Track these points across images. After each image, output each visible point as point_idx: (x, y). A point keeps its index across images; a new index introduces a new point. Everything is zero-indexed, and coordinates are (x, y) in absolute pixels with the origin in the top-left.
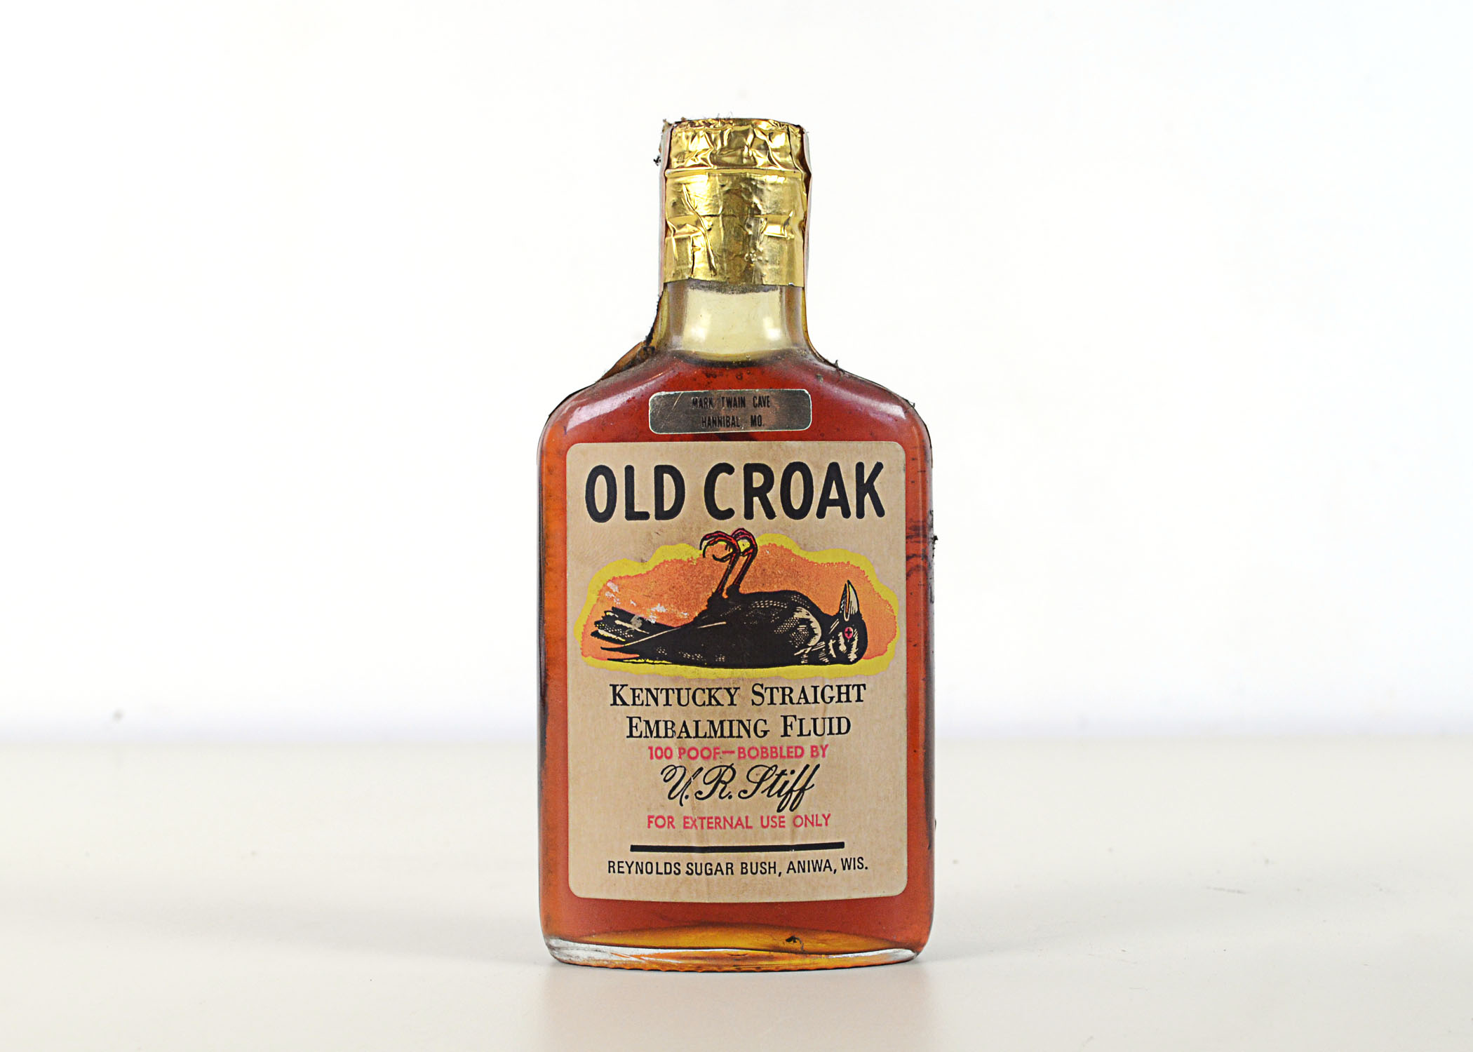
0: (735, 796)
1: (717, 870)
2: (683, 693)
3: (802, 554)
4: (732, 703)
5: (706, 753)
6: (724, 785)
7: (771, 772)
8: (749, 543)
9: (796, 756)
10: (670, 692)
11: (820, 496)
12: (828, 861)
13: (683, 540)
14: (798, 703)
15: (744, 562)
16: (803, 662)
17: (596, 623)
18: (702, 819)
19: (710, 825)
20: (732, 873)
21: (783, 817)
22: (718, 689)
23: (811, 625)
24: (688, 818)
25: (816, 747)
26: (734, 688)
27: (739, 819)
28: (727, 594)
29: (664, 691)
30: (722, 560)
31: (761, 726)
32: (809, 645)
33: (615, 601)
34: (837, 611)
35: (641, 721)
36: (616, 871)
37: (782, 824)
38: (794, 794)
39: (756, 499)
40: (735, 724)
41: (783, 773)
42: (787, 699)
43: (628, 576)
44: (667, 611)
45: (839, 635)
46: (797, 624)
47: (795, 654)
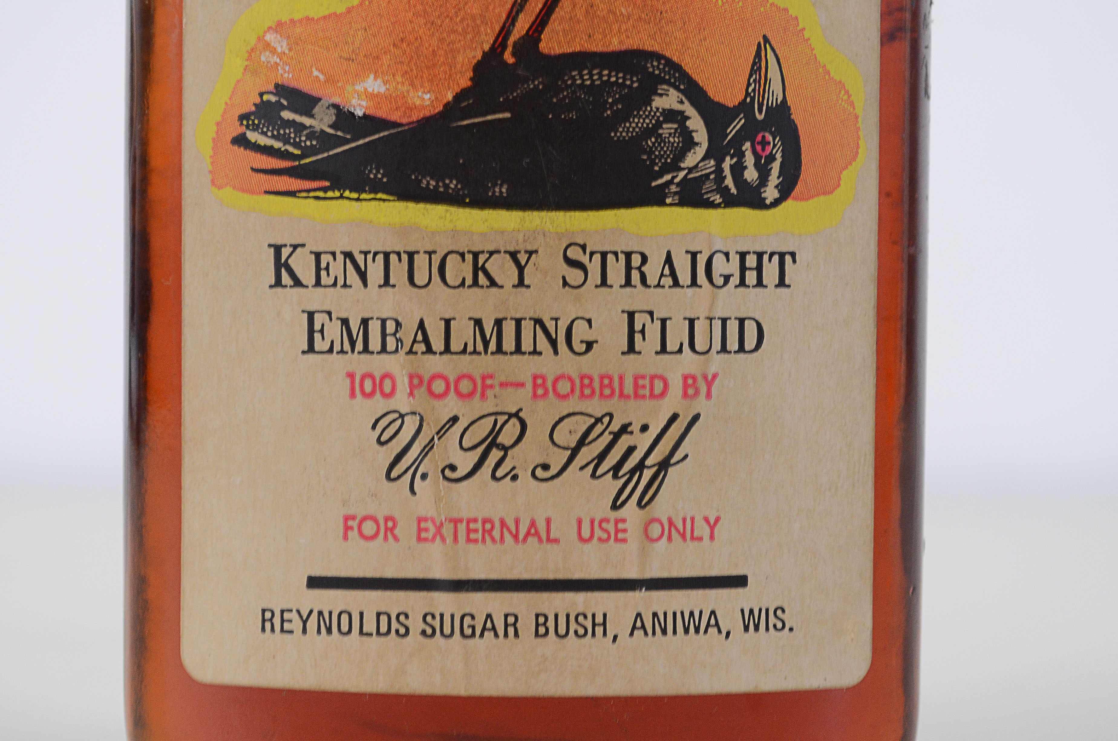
0: (525, 476)
1: (484, 629)
2: (421, 261)
4: (521, 283)
5: (465, 386)
6: (502, 453)
7: (599, 428)
9: (652, 396)
10: (393, 258)
12: (713, 613)
14: (658, 285)
16: (668, 201)
17: (242, 117)
18: (456, 522)
19: (472, 536)
20: (516, 634)
21: (624, 521)
22: (491, 253)
23: (688, 123)
24: (426, 520)
25: (694, 378)
26: (526, 252)
27: (533, 524)
28: (514, 54)
29: (380, 258)
31: (580, 332)
32: (682, 165)
33: (281, 71)
34: (741, 97)
35: (331, 319)
36: (277, 627)
37: (620, 536)
38: (647, 474)
40: (527, 327)
41: (624, 429)
42: (635, 276)
43: (307, 18)
44: (388, 89)
45: (744, 148)
46: (658, 120)
47: (654, 184)
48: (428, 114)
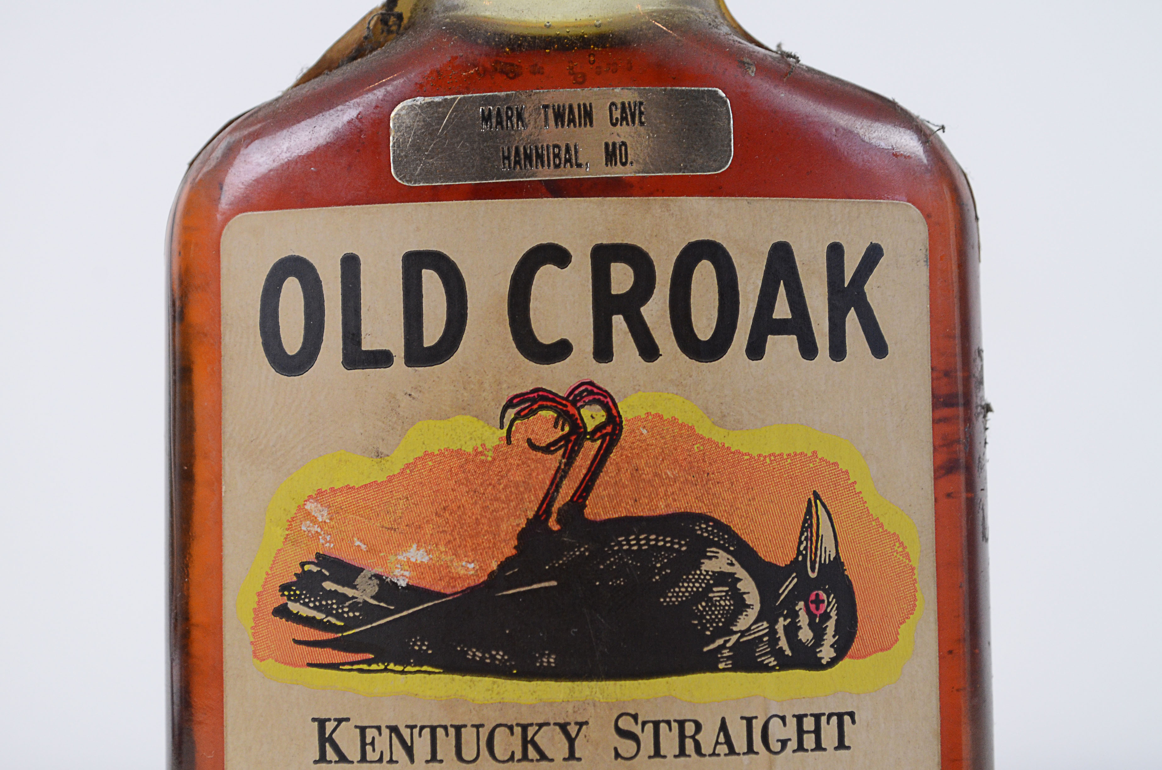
2: (468, 735)
3: (718, 435)
4: (572, 756)
8: (603, 413)
10: (440, 732)
11: (752, 313)
13: (463, 409)
14: (714, 754)
15: (593, 453)
16: (721, 666)
17: (284, 588)
22: (541, 726)
23: (739, 586)
26: (576, 723)
28: (558, 521)
29: (427, 732)
30: (547, 449)
32: (735, 629)
33: (322, 541)
34: (792, 556)
39: (618, 321)
42: (689, 744)
43: (348, 487)
44: (431, 559)
45: (797, 608)
46: (708, 584)
47: (706, 649)
48: (472, 584)
